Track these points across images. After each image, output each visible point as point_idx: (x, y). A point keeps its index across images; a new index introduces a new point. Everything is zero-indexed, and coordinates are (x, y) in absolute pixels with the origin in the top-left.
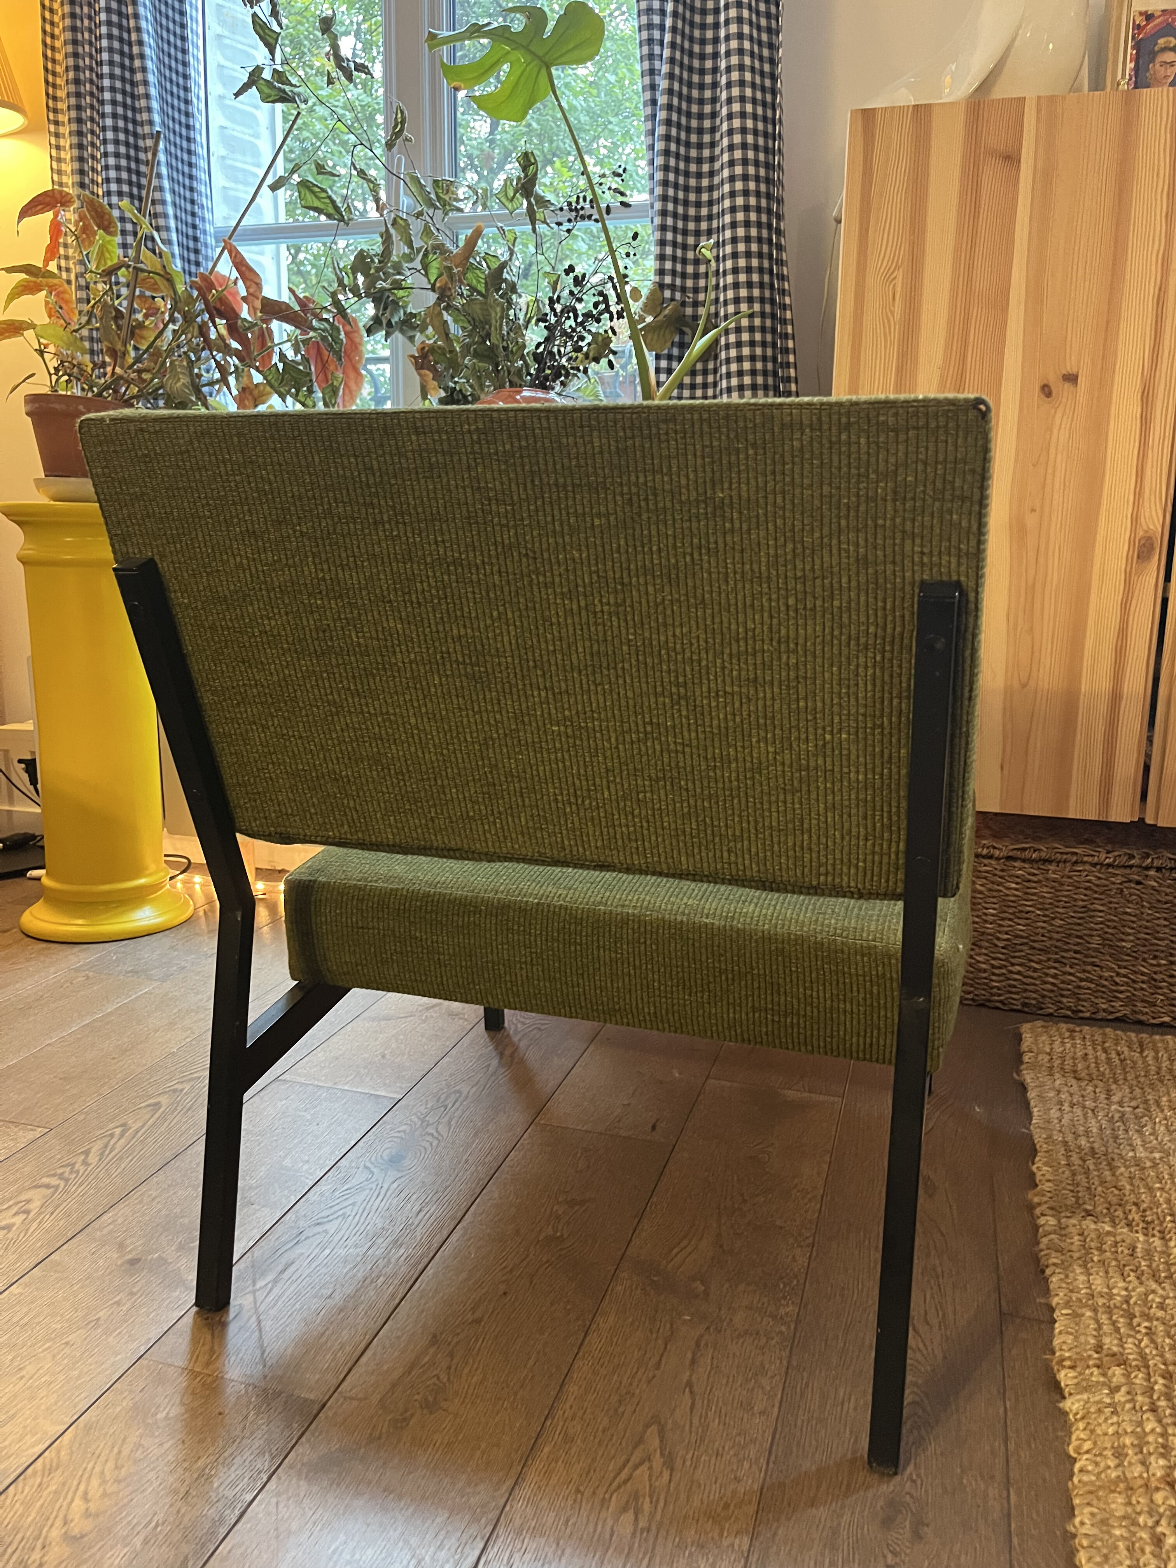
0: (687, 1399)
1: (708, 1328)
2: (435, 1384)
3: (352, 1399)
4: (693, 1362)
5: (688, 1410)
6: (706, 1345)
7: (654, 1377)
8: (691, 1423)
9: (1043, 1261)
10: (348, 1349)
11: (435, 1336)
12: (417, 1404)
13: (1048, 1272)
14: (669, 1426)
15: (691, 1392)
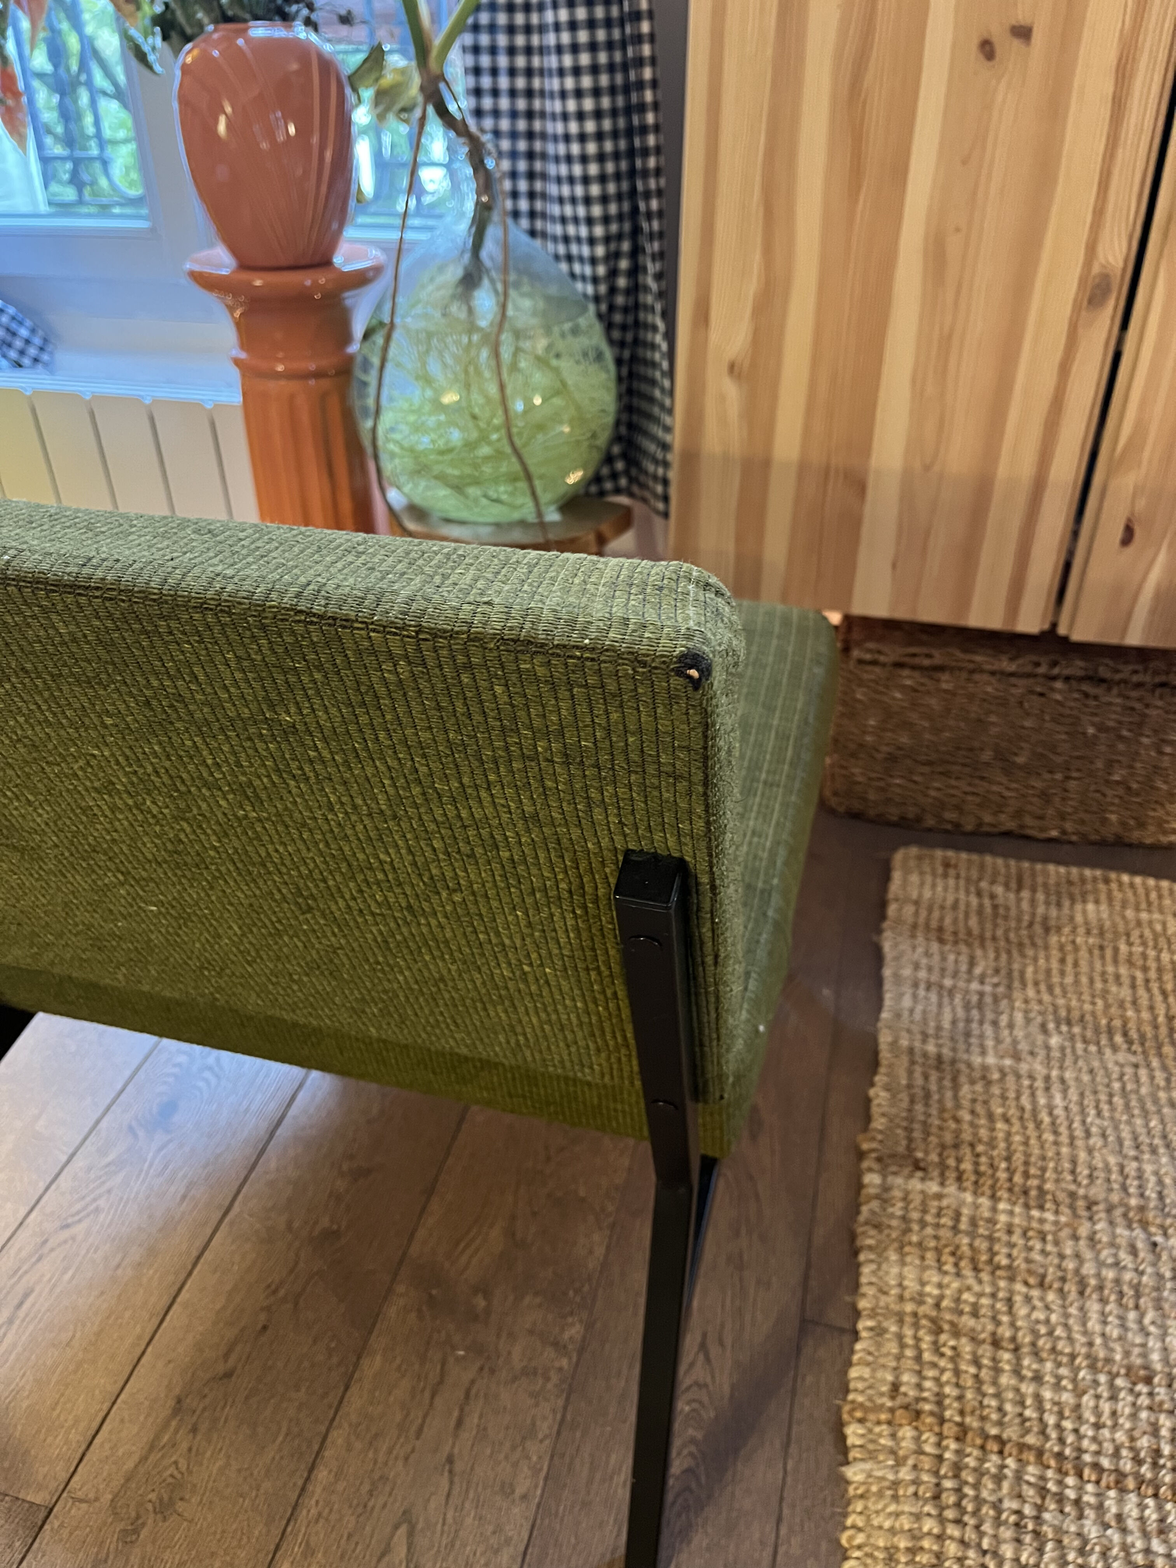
0: (445, 1482)
1: (481, 1369)
2: (172, 1476)
3: (81, 1501)
4: (459, 1423)
5: (443, 1498)
6: (476, 1395)
7: (413, 1451)
8: (444, 1520)
9: (859, 1243)
10: (83, 1425)
11: (179, 1401)
12: (150, 1507)
13: (862, 1257)
14: (420, 1526)
15: (450, 1472)
